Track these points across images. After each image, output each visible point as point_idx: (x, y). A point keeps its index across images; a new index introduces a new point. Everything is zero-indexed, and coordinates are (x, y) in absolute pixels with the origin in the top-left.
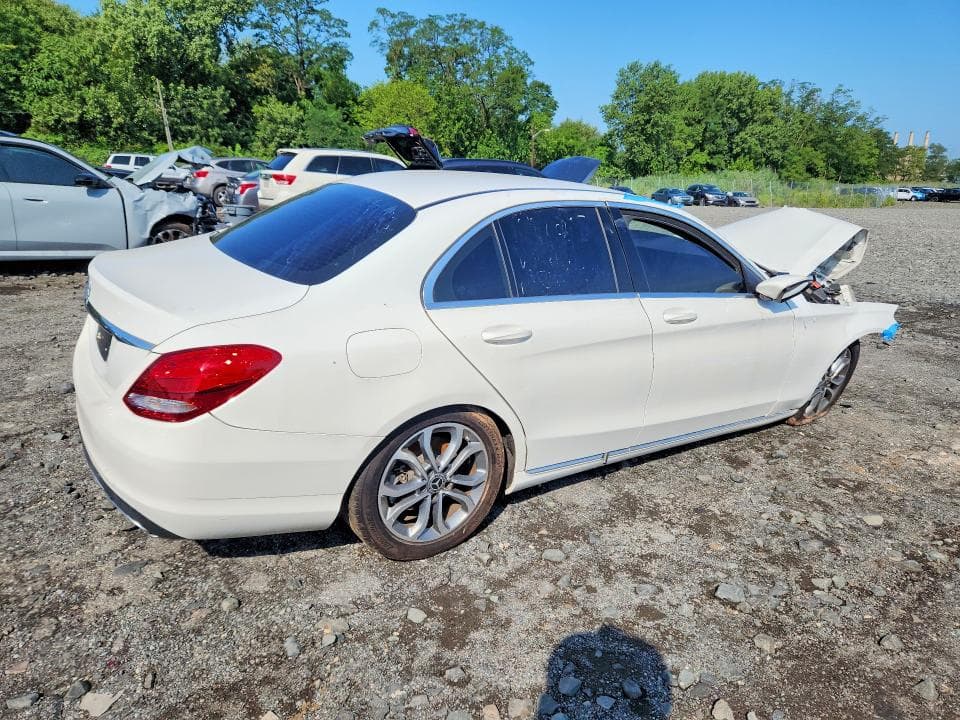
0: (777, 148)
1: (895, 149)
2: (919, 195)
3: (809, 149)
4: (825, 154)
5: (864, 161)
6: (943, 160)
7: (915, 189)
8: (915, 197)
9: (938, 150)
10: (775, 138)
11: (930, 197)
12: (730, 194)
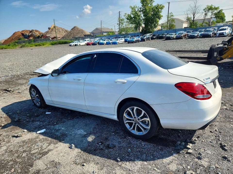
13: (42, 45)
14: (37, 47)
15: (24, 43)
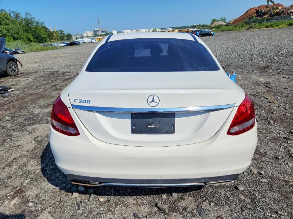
0: (15, 33)
1: (50, 31)
2: (65, 45)
3: (25, 33)
4: (31, 35)
5: (44, 36)
6: (64, 34)
7: (63, 43)
8: (64, 45)
9: (62, 31)
10: (13, 30)
11: (68, 45)
12: (14, 50)
13: (275, 26)
14: (268, 29)
15: (254, 24)
